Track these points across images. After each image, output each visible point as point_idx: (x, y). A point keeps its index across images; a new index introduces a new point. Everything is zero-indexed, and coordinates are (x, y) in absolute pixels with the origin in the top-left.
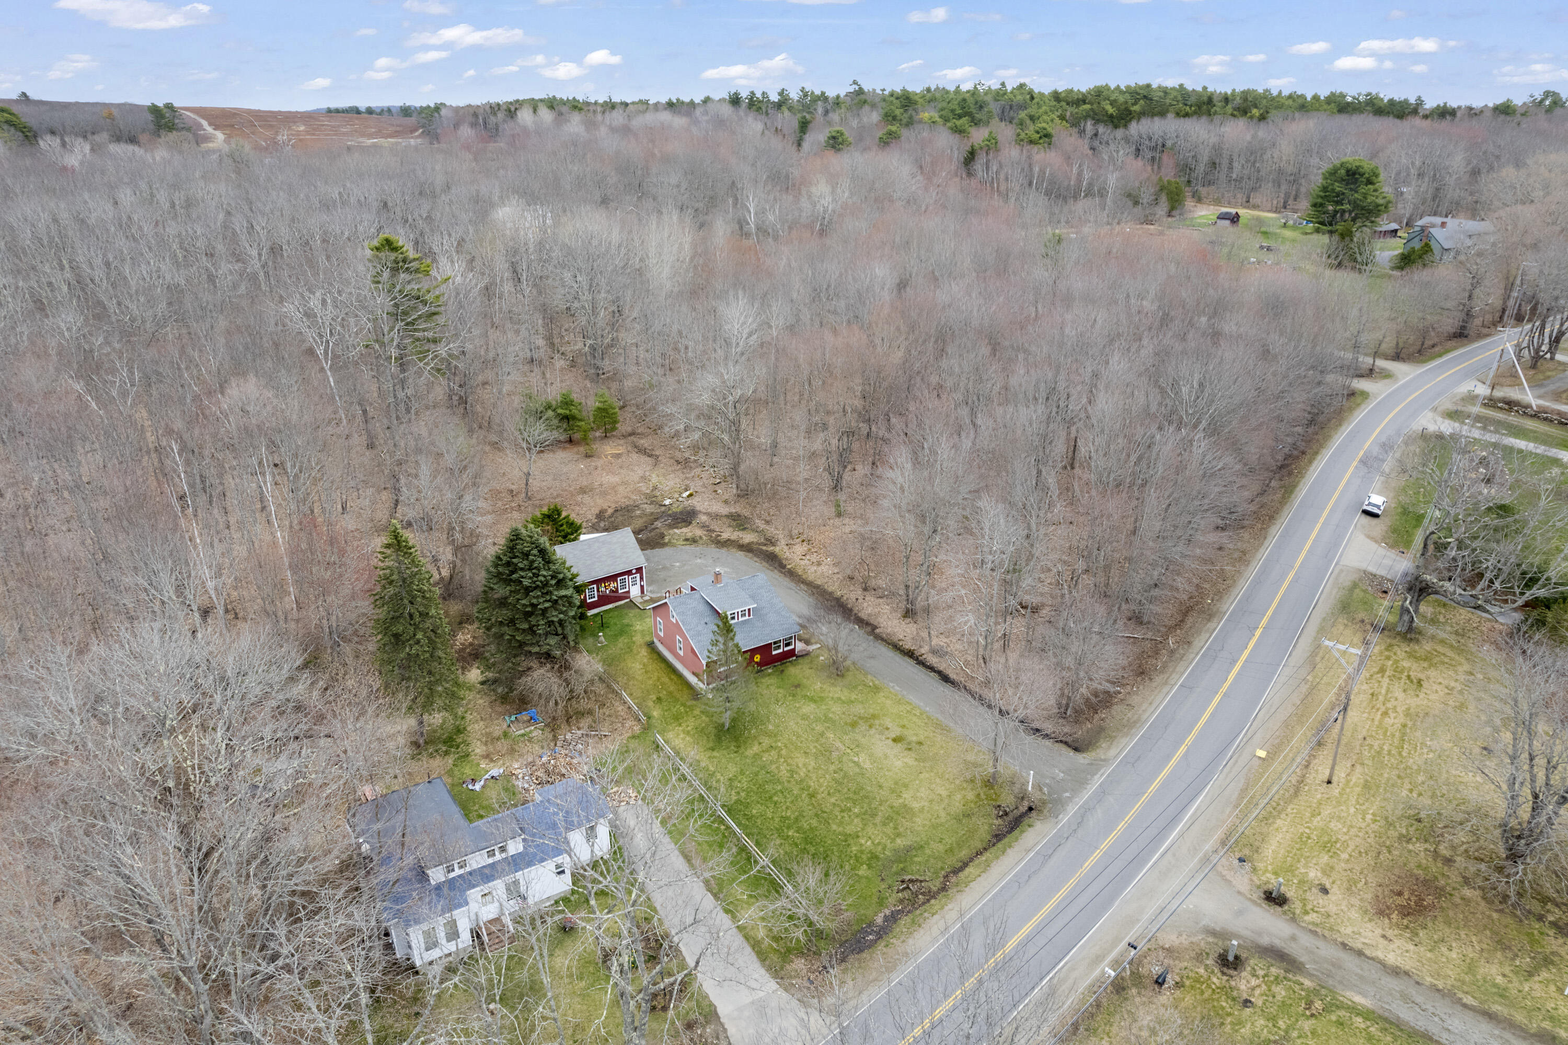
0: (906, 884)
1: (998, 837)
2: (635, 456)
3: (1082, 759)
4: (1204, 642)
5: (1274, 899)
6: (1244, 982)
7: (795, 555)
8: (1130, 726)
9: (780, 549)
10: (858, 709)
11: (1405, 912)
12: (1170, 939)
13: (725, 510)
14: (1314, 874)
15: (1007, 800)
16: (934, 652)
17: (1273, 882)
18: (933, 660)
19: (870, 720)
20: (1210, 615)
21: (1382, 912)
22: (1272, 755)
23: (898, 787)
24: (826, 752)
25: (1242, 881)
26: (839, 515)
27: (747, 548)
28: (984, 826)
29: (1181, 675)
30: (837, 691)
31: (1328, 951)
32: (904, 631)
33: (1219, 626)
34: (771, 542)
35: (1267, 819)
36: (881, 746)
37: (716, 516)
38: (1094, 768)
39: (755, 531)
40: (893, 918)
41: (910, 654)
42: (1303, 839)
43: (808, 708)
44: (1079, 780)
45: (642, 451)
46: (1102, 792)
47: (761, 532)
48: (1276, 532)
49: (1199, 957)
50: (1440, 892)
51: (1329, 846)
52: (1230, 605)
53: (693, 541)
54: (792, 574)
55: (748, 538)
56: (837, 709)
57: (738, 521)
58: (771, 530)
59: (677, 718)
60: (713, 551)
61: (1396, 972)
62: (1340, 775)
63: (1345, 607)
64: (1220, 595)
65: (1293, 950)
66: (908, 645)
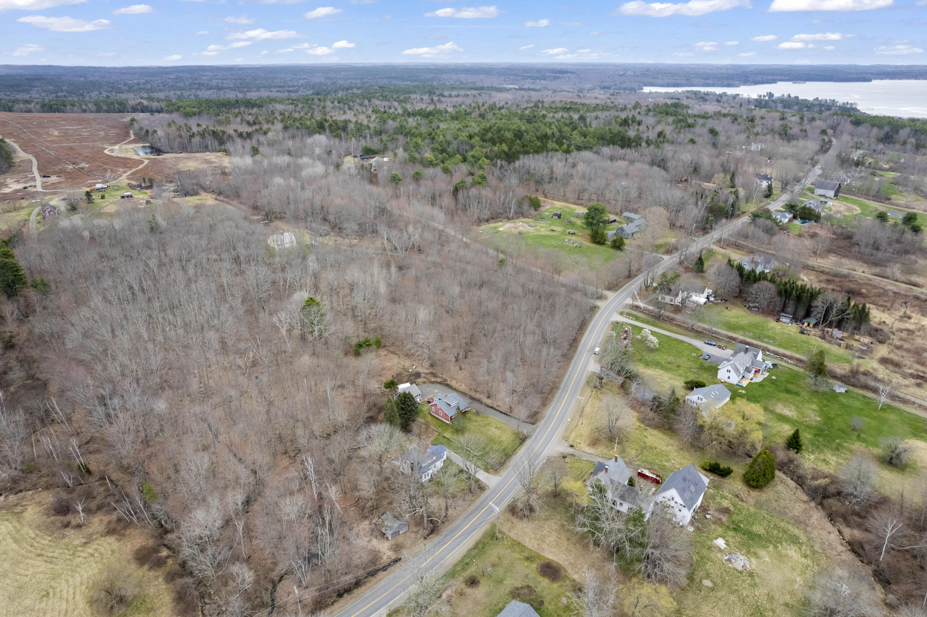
0: (506, 454)
1: (521, 444)
2: (391, 355)
3: (534, 426)
4: (557, 396)
5: (572, 446)
6: (567, 460)
7: (453, 383)
8: (543, 418)
9: (448, 382)
10: (485, 422)
11: (593, 445)
12: (555, 455)
13: (428, 371)
14: (578, 441)
15: (521, 437)
16: (497, 406)
17: (571, 443)
18: (497, 408)
19: (489, 424)
20: (558, 388)
21: (589, 445)
22: (572, 420)
23: (499, 437)
24: (482, 432)
25: (566, 444)
26: (461, 369)
27: (440, 383)
28: (518, 442)
29: (553, 405)
30: (479, 419)
31: (580, 453)
32: (489, 402)
33: (560, 391)
34: (446, 380)
35: (571, 433)
36: (493, 429)
37: (426, 374)
38: (537, 427)
39: (440, 377)
40: (505, 461)
41: (492, 407)
42: (577, 436)
43: (475, 424)
44: (534, 430)
45: (392, 353)
46: (539, 432)
47: (441, 378)
48: (573, 362)
49: (559, 457)
50: (599, 440)
51: (581, 436)
52: (562, 386)
53: (424, 383)
54: (455, 390)
55: (439, 380)
56: (481, 423)
57: (434, 375)
58: (444, 377)
59: (445, 430)
60: (431, 385)
61: (591, 454)
62: (584, 422)
63: (588, 383)
64: (560, 382)
65: (575, 454)
66: (491, 405)
